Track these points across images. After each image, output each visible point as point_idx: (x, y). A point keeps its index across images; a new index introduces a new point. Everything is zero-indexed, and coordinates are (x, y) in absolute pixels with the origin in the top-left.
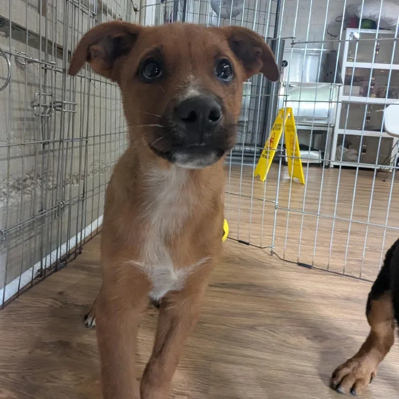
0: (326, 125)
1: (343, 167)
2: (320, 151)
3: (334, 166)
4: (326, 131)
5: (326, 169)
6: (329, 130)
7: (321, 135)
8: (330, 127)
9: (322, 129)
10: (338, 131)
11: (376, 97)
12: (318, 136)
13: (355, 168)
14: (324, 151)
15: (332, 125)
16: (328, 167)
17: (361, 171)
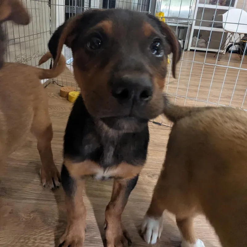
0: (187, 24)
1: (197, 51)
2: (182, 40)
3: (190, 49)
4: (187, 27)
5: (185, 52)
6: (189, 26)
7: (183, 30)
8: (190, 25)
9: (185, 26)
10: (194, 27)
11: (220, 5)
12: (181, 30)
13: (205, 52)
14: (185, 40)
15: (191, 24)
16: (186, 50)
17: (208, 53)
